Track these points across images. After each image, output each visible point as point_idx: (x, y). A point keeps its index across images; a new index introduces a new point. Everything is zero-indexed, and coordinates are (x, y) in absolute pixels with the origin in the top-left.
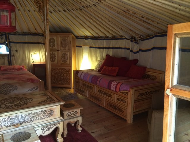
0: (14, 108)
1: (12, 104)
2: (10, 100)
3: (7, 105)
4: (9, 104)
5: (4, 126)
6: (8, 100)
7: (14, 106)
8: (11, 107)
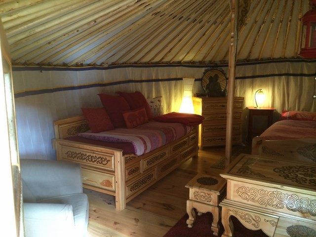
0: (308, 184)
1: (307, 178)
2: (308, 171)
3: (299, 175)
4: (302, 176)
5: (285, 206)
6: (306, 169)
7: (308, 182)
8: (304, 181)
